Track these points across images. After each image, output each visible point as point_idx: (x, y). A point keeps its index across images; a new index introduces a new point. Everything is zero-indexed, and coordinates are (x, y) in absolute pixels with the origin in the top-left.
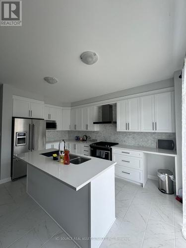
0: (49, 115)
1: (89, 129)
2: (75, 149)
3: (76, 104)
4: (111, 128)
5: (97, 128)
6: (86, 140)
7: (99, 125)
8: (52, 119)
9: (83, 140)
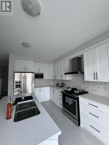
0: (39, 70)
1: (63, 79)
2: (54, 93)
3: (55, 61)
4: (80, 77)
5: (68, 77)
6: (63, 87)
7: (71, 75)
8: (41, 72)
9: (61, 86)
